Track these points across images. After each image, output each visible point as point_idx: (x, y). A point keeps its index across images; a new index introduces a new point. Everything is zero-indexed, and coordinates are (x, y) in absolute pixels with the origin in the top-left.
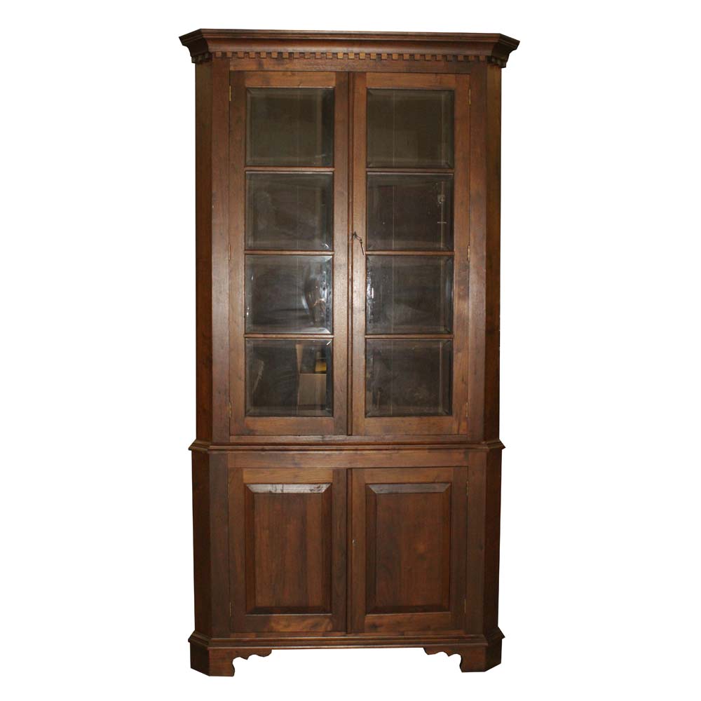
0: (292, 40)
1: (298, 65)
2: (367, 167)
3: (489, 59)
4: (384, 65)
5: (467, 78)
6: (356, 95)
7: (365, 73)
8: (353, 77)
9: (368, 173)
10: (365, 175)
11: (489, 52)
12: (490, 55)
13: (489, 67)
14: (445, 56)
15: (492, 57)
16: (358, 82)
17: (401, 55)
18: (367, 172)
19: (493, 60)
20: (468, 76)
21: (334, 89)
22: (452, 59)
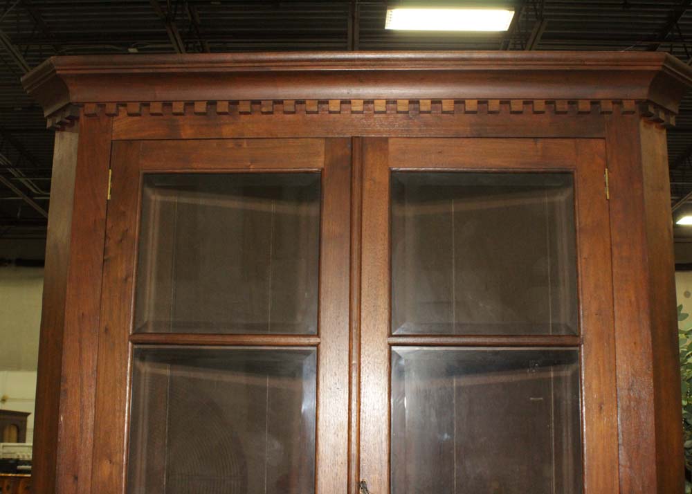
0: (231, 74)
1: (251, 125)
2: (390, 335)
3: (643, 105)
4: (426, 124)
5: (599, 145)
6: (367, 185)
7: (386, 139)
8: (362, 150)
9: (394, 348)
10: (386, 351)
11: (642, 93)
12: (646, 98)
13: (642, 123)
14: (550, 102)
15: (648, 101)
16: (371, 158)
17: (459, 102)
18: (391, 345)
19: (651, 109)
20: (602, 141)
21: (321, 172)
22: (566, 107)
